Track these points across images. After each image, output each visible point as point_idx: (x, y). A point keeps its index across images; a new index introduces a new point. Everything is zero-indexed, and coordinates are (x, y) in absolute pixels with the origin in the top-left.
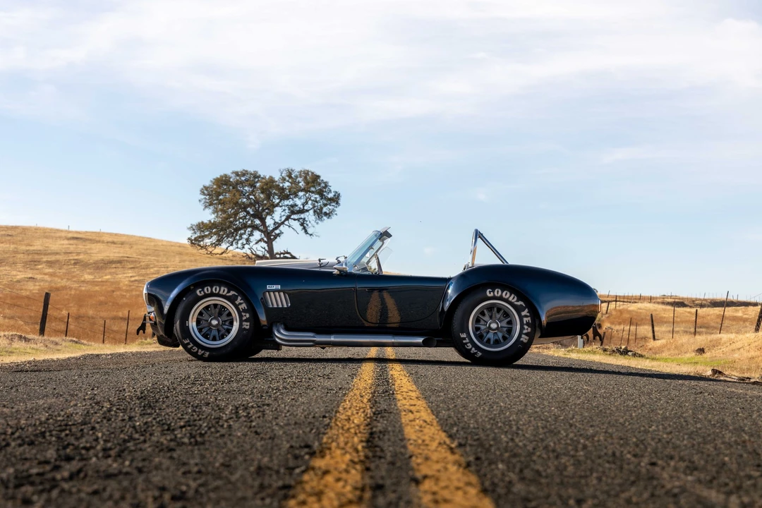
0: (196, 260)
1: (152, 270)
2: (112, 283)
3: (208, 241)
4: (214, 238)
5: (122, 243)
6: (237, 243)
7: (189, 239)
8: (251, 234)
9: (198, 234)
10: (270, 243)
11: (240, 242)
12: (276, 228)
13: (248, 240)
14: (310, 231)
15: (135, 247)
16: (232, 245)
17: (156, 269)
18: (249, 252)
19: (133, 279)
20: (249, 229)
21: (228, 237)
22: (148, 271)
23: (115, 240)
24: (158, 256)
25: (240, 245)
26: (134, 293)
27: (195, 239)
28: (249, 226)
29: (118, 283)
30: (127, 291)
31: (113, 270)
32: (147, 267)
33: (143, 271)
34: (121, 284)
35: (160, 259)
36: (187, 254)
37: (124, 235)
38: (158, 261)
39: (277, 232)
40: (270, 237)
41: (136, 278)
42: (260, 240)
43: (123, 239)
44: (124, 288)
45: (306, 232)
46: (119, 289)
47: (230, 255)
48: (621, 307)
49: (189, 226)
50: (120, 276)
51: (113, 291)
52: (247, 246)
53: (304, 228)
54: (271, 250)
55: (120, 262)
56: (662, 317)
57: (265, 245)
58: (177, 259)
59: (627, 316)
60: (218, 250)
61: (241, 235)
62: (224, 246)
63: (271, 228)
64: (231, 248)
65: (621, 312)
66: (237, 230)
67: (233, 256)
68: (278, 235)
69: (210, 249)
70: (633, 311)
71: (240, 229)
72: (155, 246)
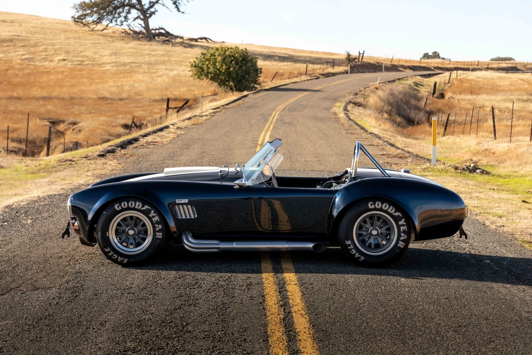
0: (79, 38)
1: (41, 48)
2: (6, 62)
3: (89, 19)
4: (95, 17)
5: (12, 22)
6: (116, 21)
7: (72, 17)
8: (129, 12)
9: (81, 13)
10: (146, 20)
11: (119, 20)
12: (151, 7)
13: (126, 17)
14: (181, 9)
15: (24, 25)
16: (111, 22)
17: (44, 47)
18: (127, 28)
19: (24, 57)
20: (127, 8)
21: (108, 15)
22: (37, 49)
23: (5, 19)
24: (45, 34)
25: (119, 23)
26: (26, 71)
27: (79, 18)
28: (127, 5)
29: (11, 61)
30: (20, 70)
31: (6, 49)
32: (36, 45)
33: (33, 49)
34: (14, 63)
35: (47, 36)
36: (71, 31)
37: (13, 14)
38: (45, 39)
39: (152, 10)
40: (146, 14)
41: (27, 56)
42: (137, 18)
43: (13, 18)
44: (17, 66)
45: (178, 10)
46: (12, 68)
47: (110, 31)
48: (462, 77)
49: (73, 5)
50: (12, 54)
51: (7, 70)
52: (125, 23)
53: (177, 7)
54: (147, 26)
55: (11, 40)
56: (498, 86)
57: (142, 22)
58: (63, 37)
59: (466, 85)
60: (99, 27)
61: (119, 14)
62: (105, 22)
63: (146, 7)
64: (111, 25)
65: (461, 81)
66: (116, 8)
67: (114, 32)
68: (153, 13)
69: (92, 26)
70: (472, 80)
71: (119, 8)
72: (42, 23)
